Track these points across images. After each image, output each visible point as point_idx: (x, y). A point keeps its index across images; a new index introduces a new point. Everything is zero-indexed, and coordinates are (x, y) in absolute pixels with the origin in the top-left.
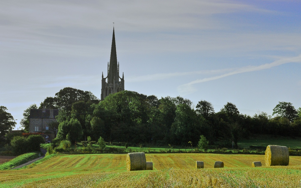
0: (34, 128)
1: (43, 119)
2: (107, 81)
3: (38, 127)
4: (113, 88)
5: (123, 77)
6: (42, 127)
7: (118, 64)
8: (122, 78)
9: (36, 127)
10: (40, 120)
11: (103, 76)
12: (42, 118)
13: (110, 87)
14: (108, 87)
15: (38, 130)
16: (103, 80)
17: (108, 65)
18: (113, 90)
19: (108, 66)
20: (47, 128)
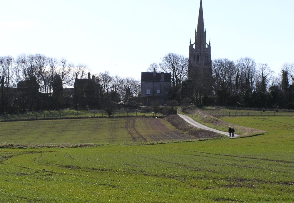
0: (146, 91)
1: (155, 82)
2: (194, 47)
3: (149, 90)
4: (201, 54)
5: (210, 43)
6: (153, 90)
7: (205, 31)
8: (208, 44)
9: (147, 90)
10: (151, 83)
11: (190, 42)
12: (153, 82)
13: (198, 53)
14: (196, 53)
15: (149, 93)
16: (191, 46)
17: (196, 31)
18: (201, 55)
19: (196, 33)
20: (158, 91)
